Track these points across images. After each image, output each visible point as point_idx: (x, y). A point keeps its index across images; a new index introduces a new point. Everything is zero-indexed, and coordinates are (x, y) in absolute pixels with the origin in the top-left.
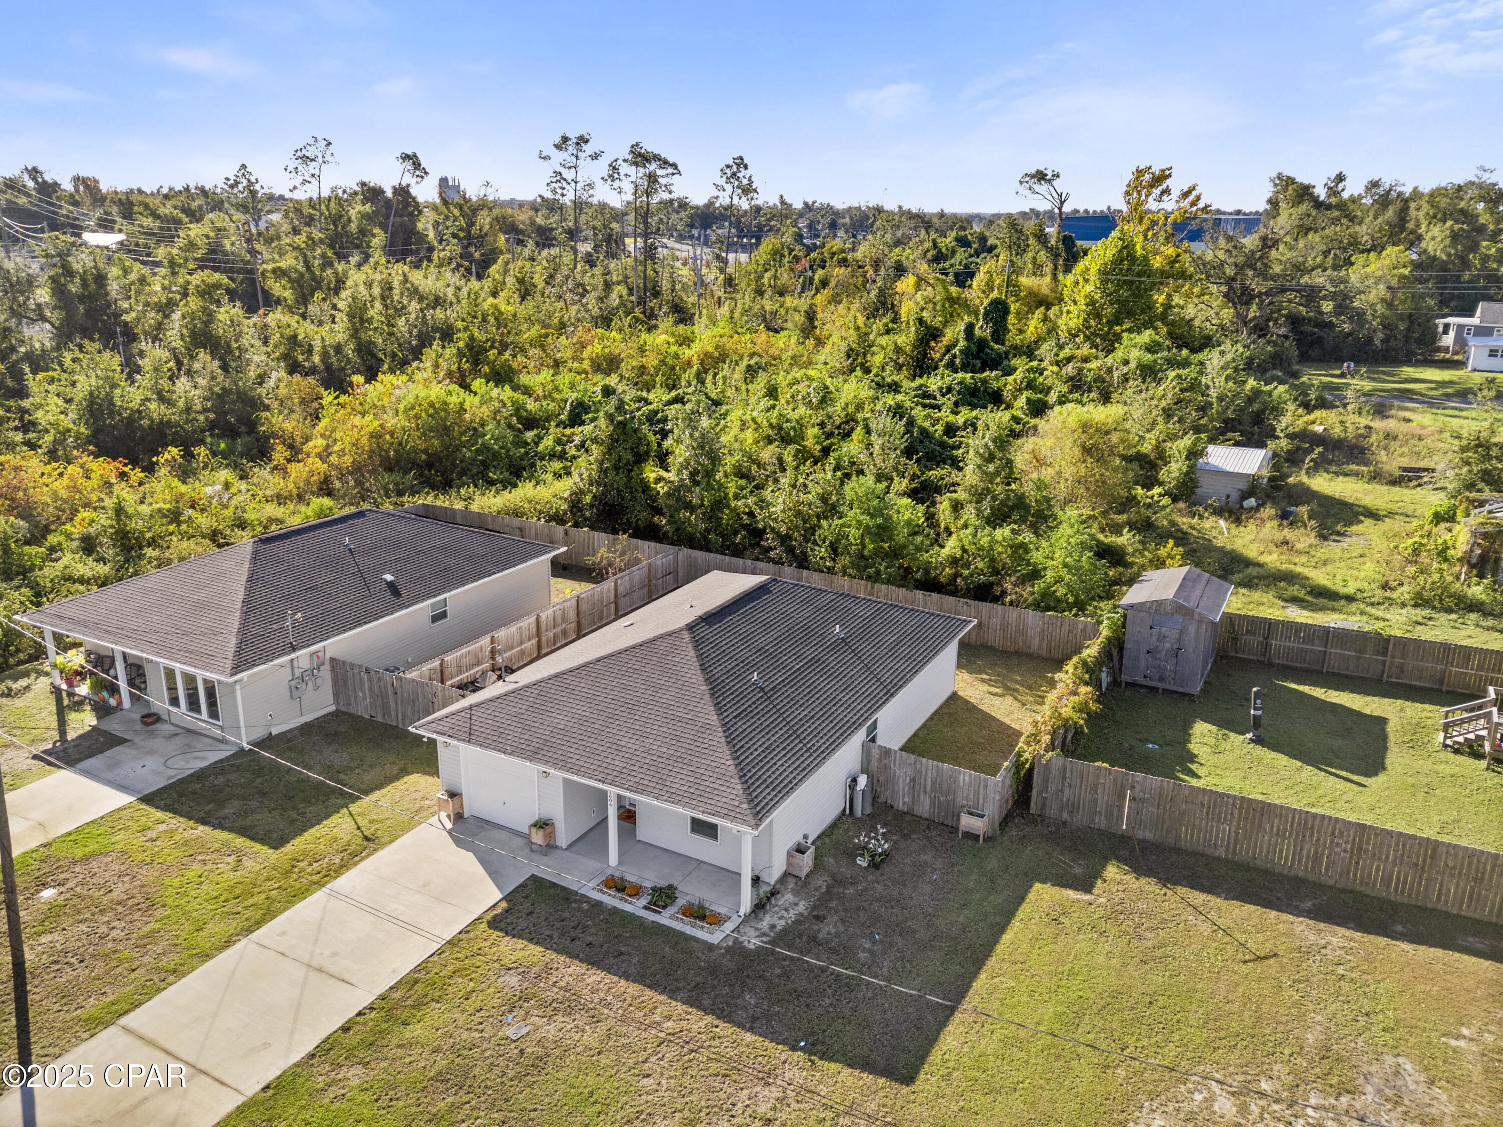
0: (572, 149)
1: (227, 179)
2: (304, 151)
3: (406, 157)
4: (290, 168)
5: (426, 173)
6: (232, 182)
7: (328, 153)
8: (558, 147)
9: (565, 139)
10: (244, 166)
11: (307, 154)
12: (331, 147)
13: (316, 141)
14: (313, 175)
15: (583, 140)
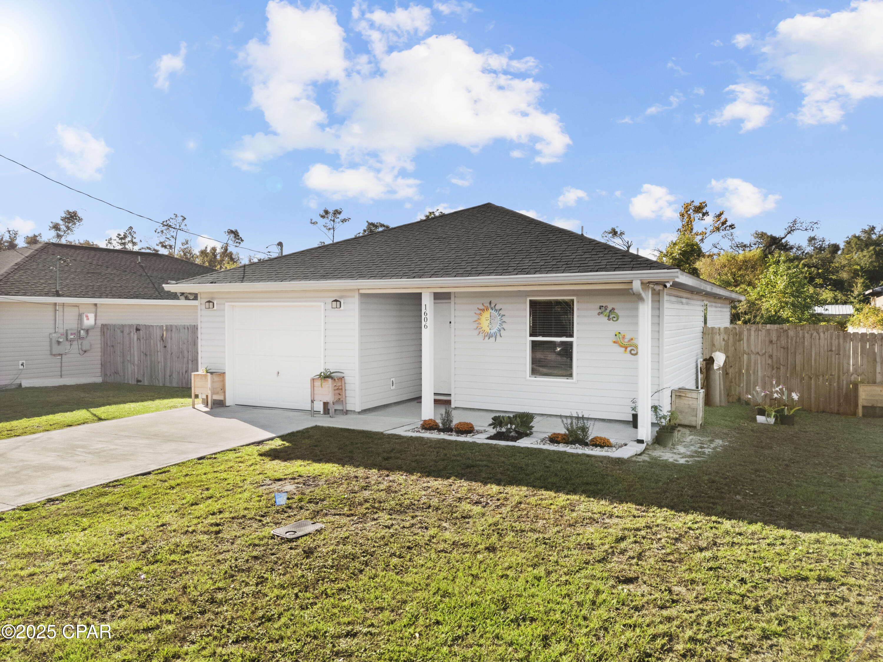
0: (330, 216)
1: (119, 235)
2: (168, 222)
3: (231, 232)
4: (158, 231)
5: (242, 240)
6: (122, 236)
7: (183, 224)
8: (323, 217)
9: (327, 212)
10: (131, 228)
11: (170, 224)
12: (185, 220)
13: (176, 216)
14: (173, 237)
15: (337, 212)
